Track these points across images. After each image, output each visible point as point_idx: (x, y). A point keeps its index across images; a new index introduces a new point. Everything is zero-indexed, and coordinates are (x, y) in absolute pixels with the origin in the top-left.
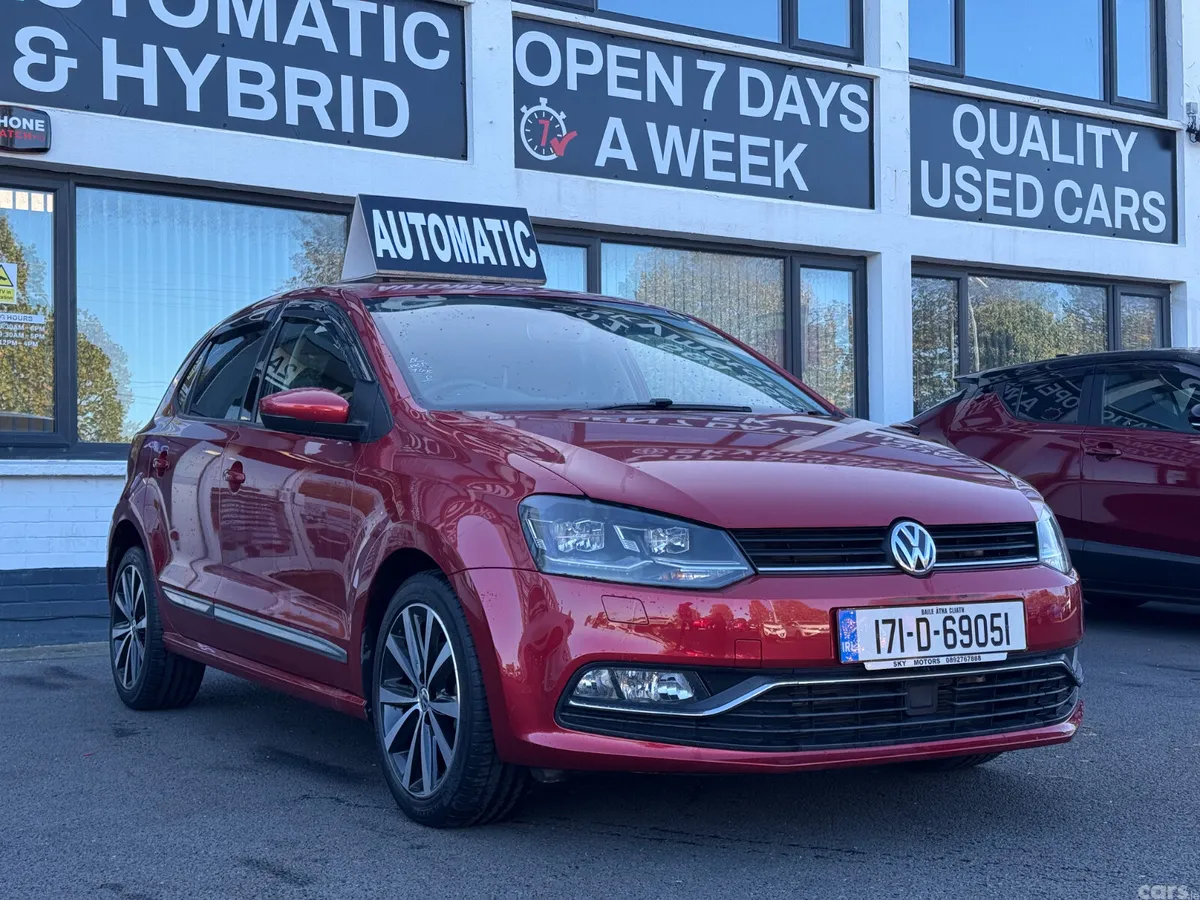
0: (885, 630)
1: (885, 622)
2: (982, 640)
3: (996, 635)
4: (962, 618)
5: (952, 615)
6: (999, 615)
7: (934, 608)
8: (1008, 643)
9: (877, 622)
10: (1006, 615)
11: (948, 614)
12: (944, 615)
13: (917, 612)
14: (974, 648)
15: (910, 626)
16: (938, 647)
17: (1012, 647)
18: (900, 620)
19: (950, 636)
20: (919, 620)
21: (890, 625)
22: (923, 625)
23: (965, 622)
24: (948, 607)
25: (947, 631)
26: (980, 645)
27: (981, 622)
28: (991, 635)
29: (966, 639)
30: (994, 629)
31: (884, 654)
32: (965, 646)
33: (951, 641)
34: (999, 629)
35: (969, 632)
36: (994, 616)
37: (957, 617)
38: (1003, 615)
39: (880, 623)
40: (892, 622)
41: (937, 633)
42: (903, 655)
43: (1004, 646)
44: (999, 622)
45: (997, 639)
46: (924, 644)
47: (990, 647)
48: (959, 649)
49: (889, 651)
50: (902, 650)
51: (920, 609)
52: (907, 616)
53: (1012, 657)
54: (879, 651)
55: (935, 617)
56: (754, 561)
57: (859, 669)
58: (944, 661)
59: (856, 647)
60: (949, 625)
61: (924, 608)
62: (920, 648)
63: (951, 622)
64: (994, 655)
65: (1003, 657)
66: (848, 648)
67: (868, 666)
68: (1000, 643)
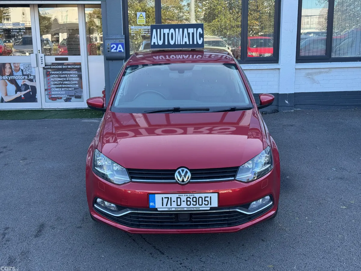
0: (165, 201)
1: (165, 198)
2: (200, 203)
3: (206, 203)
5: (190, 196)
6: (207, 197)
7: (183, 195)
8: (211, 205)
9: (162, 198)
11: (188, 196)
12: (187, 196)
13: (177, 195)
14: (197, 206)
15: (174, 199)
16: (184, 205)
18: (171, 198)
19: (189, 203)
20: (177, 198)
21: (167, 199)
22: (179, 199)
24: (188, 194)
25: (187, 201)
26: (199, 205)
27: (200, 199)
28: (204, 202)
29: (195, 203)
30: (205, 201)
32: (194, 205)
34: (208, 201)
35: (196, 201)
36: (205, 197)
37: (191, 197)
38: (209, 198)
39: (164, 198)
40: (168, 198)
41: (184, 201)
42: (172, 207)
43: (209, 206)
44: (206, 199)
46: (179, 204)
47: (203, 205)
48: (192, 206)
49: (166, 205)
50: (171, 205)
51: (178, 195)
52: (174, 197)
53: (212, 209)
54: (163, 205)
55: (184, 197)
56: (131, 178)
57: (156, 210)
58: (185, 209)
59: (155, 204)
60: (188, 199)
61: (180, 194)
62: (177, 205)
63: (189, 198)
64: (205, 207)
65: (209, 209)
66: (152, 204)
67: (159, 209)
68: (207, 205)
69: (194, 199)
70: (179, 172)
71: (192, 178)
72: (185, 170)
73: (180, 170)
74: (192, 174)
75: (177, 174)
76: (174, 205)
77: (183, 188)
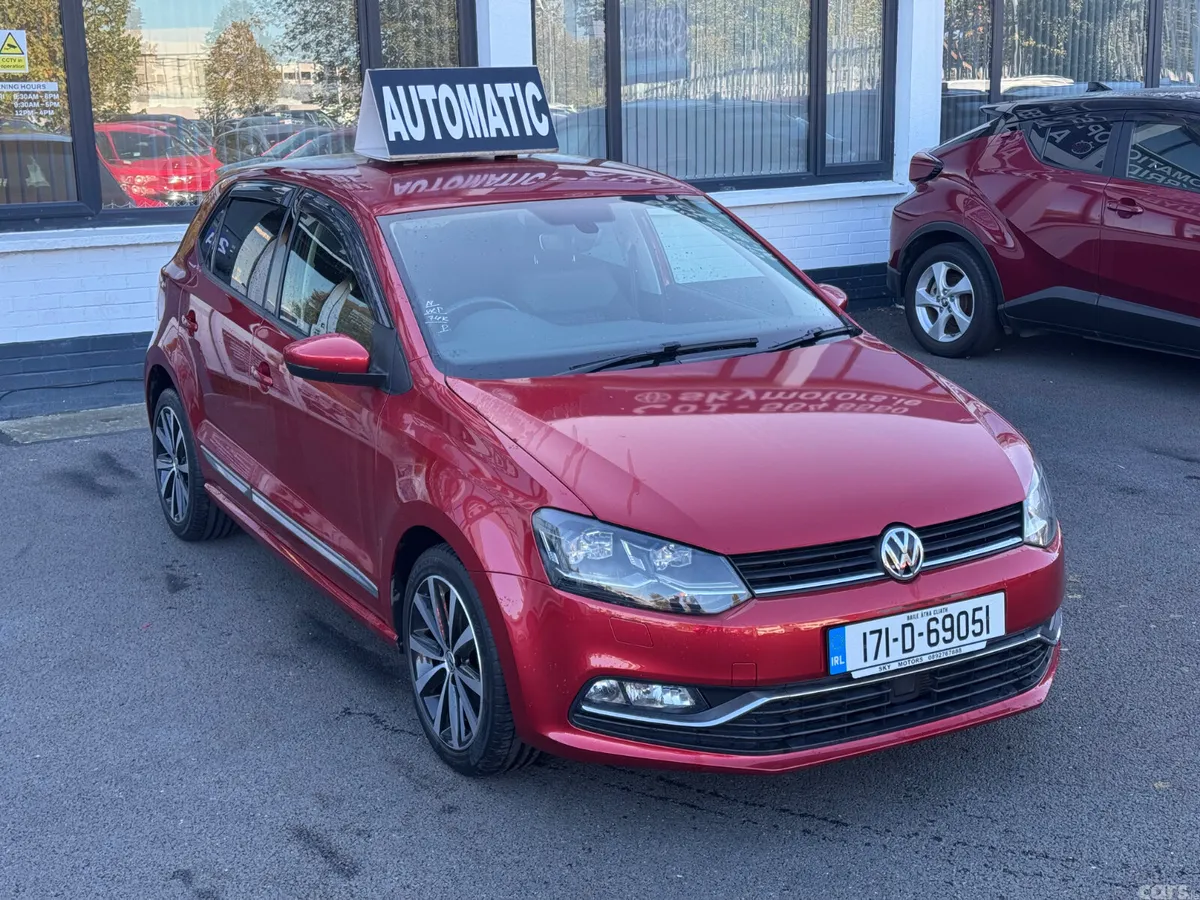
0: (872, 640)
1: (872, 633)
2: (963, 634)
3: (977, 628)
4: (945, 617)
5: (936, 616)
6: (980, 609)
7: (919, 612)
8: (988, 632)
9: (865, 634)
10: (987, 607)
11: (933, 616)
12: (930, 617)
13: (903, 619)
14: (956, 642)
15: (895, 632)
16: (922, 647)
17: (992, 635)
18: (887, 629)
19: (934, 636)
20: (904, 626)
21: (877, 635)
22: (908, 630)
23: (948, 620)
24: (932, 610)
25: (930, 631)
26: (961, 638)
27: (963, 617)
28: (971, 627)
29: (948, 635)
30: (974, 622)
31: (871, 661)
32: (946, 641)
33: (933, 640)
34: (980, 621)
35: (951, 629)
36: (975, 610)
37: (940, 617)
38: (984, 609)
39: (867, 634)
40: (880, 631)
41: (921, 634)
42: (890, 659)
43: (985, 636)
44: (978, 615)
45: (978, 631)
46: (908, 646)
47: (971, 637)
48: (942, 645)
49: (876, 658)
50: (888, 655)
51: (905, 615)
52: (894, 624)
53: (992, 643)
54: (866, 660)
55: (920, 620)
56: (751, 584)
57: (847, 677)
58: (926, 659)
59: (844, 659)
60: (933, 625)
61: (909, 614)
62: (905, 651)
63: (935, 622)
64: (974, 645)
65: (983, 645)
66: (837, 662)
67: (855, 675)
68: (980, 634)
69: (948, 623)
70: (891, 542)
71: (928, 556)
72: (907, 532)
73: (892, 533)
74: (924, 541)
75: (886, 548)
76: (896, 649)
77: (912, 591)
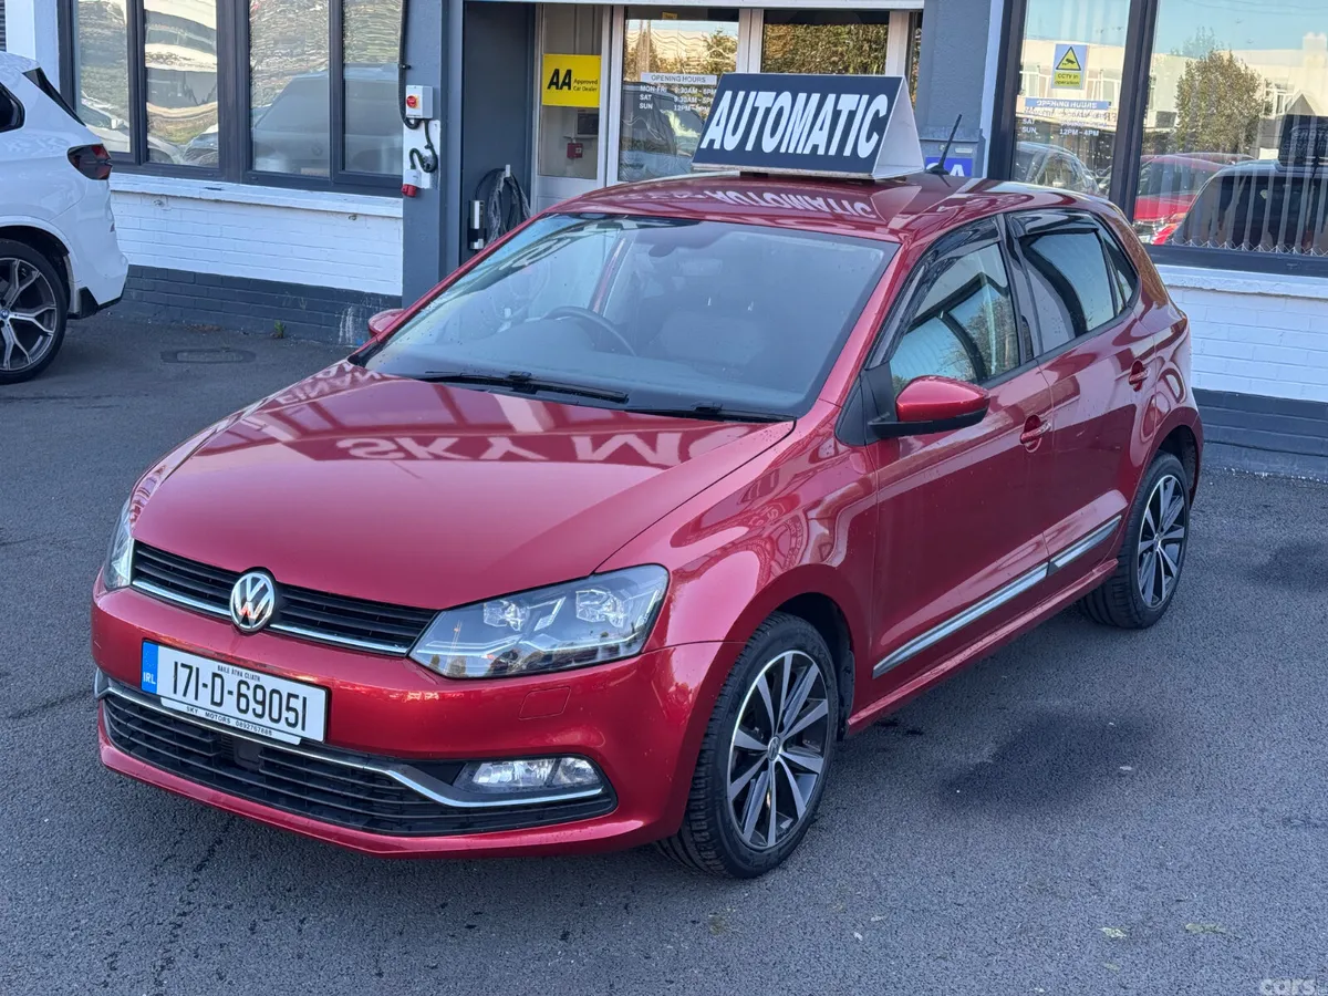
0: (183, 673)
1: (183, 665)
2: (275, 716)
3: (291, 717)
4: (257, 687)
5: (248, 679)
6: (296, 697)
7: (231, 667)
8: (303, 728)
9: (176, 664)
10: (305, 699)
11: (244, 679)
12: (241, 678)
13: (214, 666)
14: (266, 721)
15: (205, 677)
16: (228, 707)
17: (308, 735)
18: (198, 669)
19: (243, 701)
20: (215, 675)
21: (188, 671)
22: (218, 680)
24: (244, 670)
25: (240, 695)
26: (271, 720)
27: (276, 696)
28: (285, 714)
29: (258, 710)
30: (289, 709)
31: (180, 696)
32: (256, 715)
33: (242, 706)
34: (295, 710)
35: (262, 704)
36: (291, 695)
37: (252, 684)
38: (301, 701)
39: (179, 665)
40: (190, 668)
41: (230, 693)
42: (197, 704)
43: (298, 730)
44: (294, 703)
45: (292, 721)
47: (282, 725)
48: (250, 716)
49: (185, 694)
50: (196, 698)
51: (218, 664)
52: (206, 669)
53: (308, 744)
54: (175, 692)
55: (232, 677)
56: (135, 573)
57: (157, 699)
58: (233, 723)
59: (155, 679)
60: (243, 689)
62: (213, 703)
63: (246, 686)
64: (285, 734)
65: (295, 742)
66: (149, 678)
67: (163, 701)
68: (294, 725)
69: (260, 698)
72: (263, 580)
73: (248, 578)
75: (236, 589)
76: (205, 699)
